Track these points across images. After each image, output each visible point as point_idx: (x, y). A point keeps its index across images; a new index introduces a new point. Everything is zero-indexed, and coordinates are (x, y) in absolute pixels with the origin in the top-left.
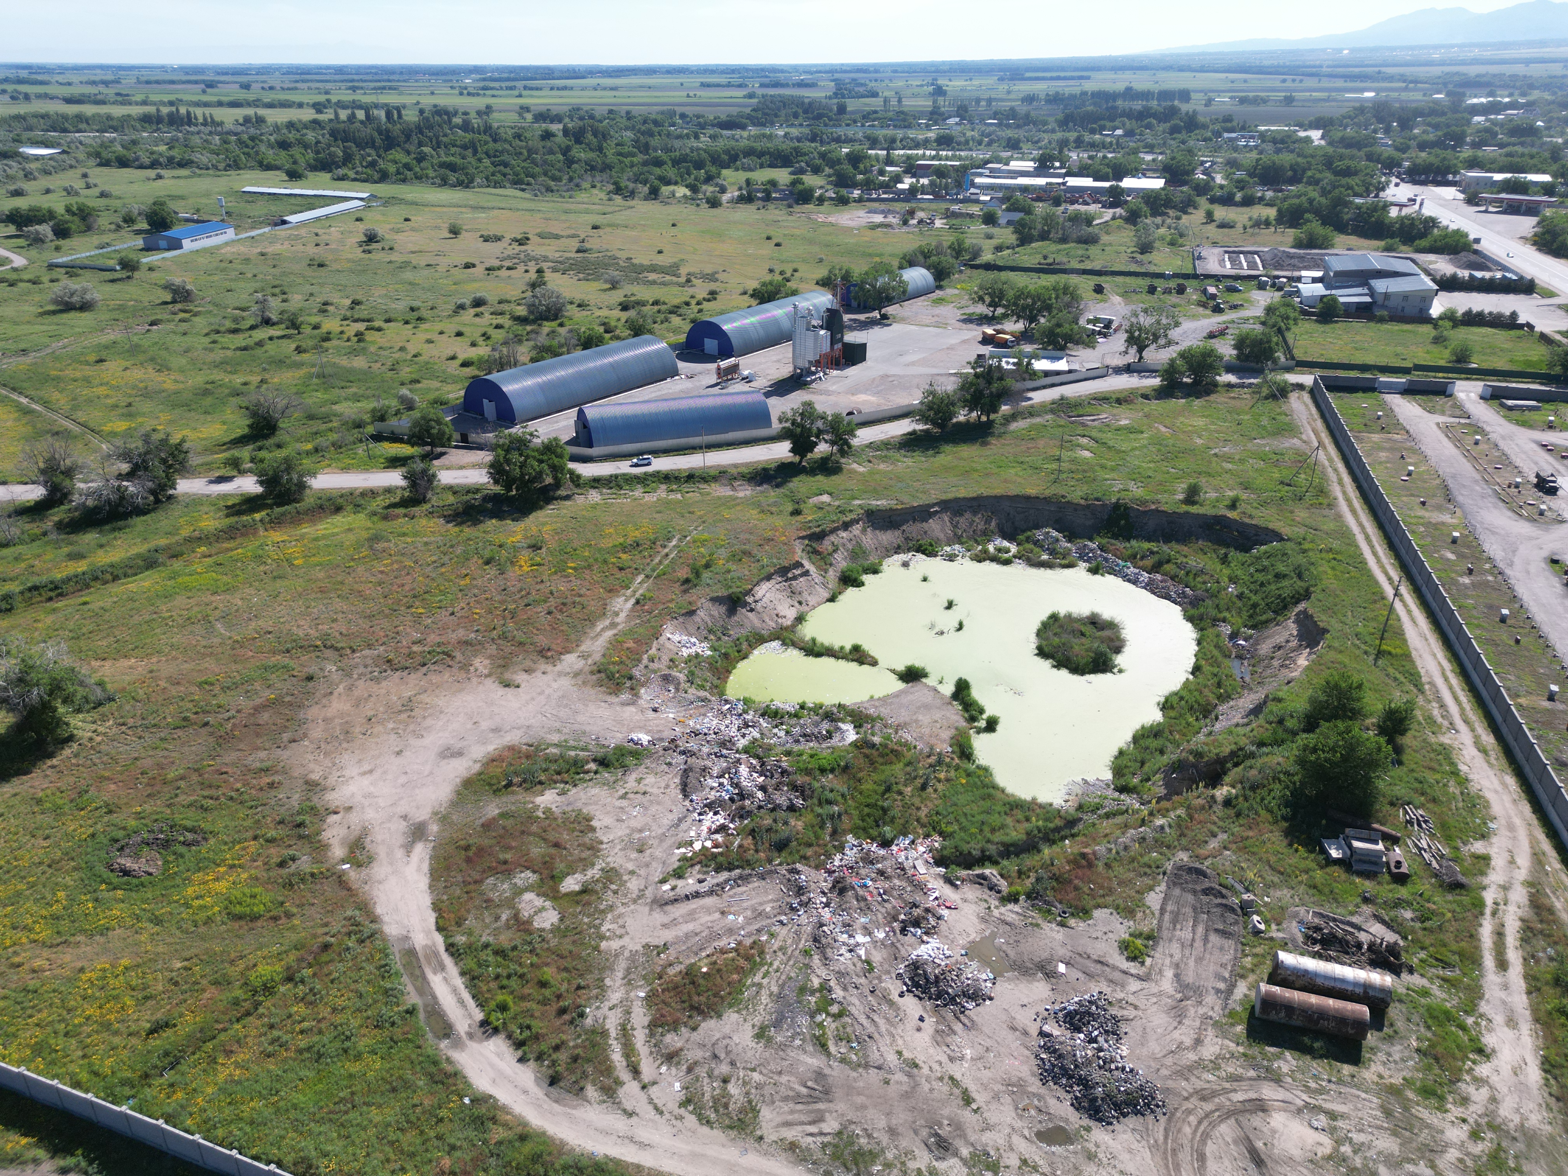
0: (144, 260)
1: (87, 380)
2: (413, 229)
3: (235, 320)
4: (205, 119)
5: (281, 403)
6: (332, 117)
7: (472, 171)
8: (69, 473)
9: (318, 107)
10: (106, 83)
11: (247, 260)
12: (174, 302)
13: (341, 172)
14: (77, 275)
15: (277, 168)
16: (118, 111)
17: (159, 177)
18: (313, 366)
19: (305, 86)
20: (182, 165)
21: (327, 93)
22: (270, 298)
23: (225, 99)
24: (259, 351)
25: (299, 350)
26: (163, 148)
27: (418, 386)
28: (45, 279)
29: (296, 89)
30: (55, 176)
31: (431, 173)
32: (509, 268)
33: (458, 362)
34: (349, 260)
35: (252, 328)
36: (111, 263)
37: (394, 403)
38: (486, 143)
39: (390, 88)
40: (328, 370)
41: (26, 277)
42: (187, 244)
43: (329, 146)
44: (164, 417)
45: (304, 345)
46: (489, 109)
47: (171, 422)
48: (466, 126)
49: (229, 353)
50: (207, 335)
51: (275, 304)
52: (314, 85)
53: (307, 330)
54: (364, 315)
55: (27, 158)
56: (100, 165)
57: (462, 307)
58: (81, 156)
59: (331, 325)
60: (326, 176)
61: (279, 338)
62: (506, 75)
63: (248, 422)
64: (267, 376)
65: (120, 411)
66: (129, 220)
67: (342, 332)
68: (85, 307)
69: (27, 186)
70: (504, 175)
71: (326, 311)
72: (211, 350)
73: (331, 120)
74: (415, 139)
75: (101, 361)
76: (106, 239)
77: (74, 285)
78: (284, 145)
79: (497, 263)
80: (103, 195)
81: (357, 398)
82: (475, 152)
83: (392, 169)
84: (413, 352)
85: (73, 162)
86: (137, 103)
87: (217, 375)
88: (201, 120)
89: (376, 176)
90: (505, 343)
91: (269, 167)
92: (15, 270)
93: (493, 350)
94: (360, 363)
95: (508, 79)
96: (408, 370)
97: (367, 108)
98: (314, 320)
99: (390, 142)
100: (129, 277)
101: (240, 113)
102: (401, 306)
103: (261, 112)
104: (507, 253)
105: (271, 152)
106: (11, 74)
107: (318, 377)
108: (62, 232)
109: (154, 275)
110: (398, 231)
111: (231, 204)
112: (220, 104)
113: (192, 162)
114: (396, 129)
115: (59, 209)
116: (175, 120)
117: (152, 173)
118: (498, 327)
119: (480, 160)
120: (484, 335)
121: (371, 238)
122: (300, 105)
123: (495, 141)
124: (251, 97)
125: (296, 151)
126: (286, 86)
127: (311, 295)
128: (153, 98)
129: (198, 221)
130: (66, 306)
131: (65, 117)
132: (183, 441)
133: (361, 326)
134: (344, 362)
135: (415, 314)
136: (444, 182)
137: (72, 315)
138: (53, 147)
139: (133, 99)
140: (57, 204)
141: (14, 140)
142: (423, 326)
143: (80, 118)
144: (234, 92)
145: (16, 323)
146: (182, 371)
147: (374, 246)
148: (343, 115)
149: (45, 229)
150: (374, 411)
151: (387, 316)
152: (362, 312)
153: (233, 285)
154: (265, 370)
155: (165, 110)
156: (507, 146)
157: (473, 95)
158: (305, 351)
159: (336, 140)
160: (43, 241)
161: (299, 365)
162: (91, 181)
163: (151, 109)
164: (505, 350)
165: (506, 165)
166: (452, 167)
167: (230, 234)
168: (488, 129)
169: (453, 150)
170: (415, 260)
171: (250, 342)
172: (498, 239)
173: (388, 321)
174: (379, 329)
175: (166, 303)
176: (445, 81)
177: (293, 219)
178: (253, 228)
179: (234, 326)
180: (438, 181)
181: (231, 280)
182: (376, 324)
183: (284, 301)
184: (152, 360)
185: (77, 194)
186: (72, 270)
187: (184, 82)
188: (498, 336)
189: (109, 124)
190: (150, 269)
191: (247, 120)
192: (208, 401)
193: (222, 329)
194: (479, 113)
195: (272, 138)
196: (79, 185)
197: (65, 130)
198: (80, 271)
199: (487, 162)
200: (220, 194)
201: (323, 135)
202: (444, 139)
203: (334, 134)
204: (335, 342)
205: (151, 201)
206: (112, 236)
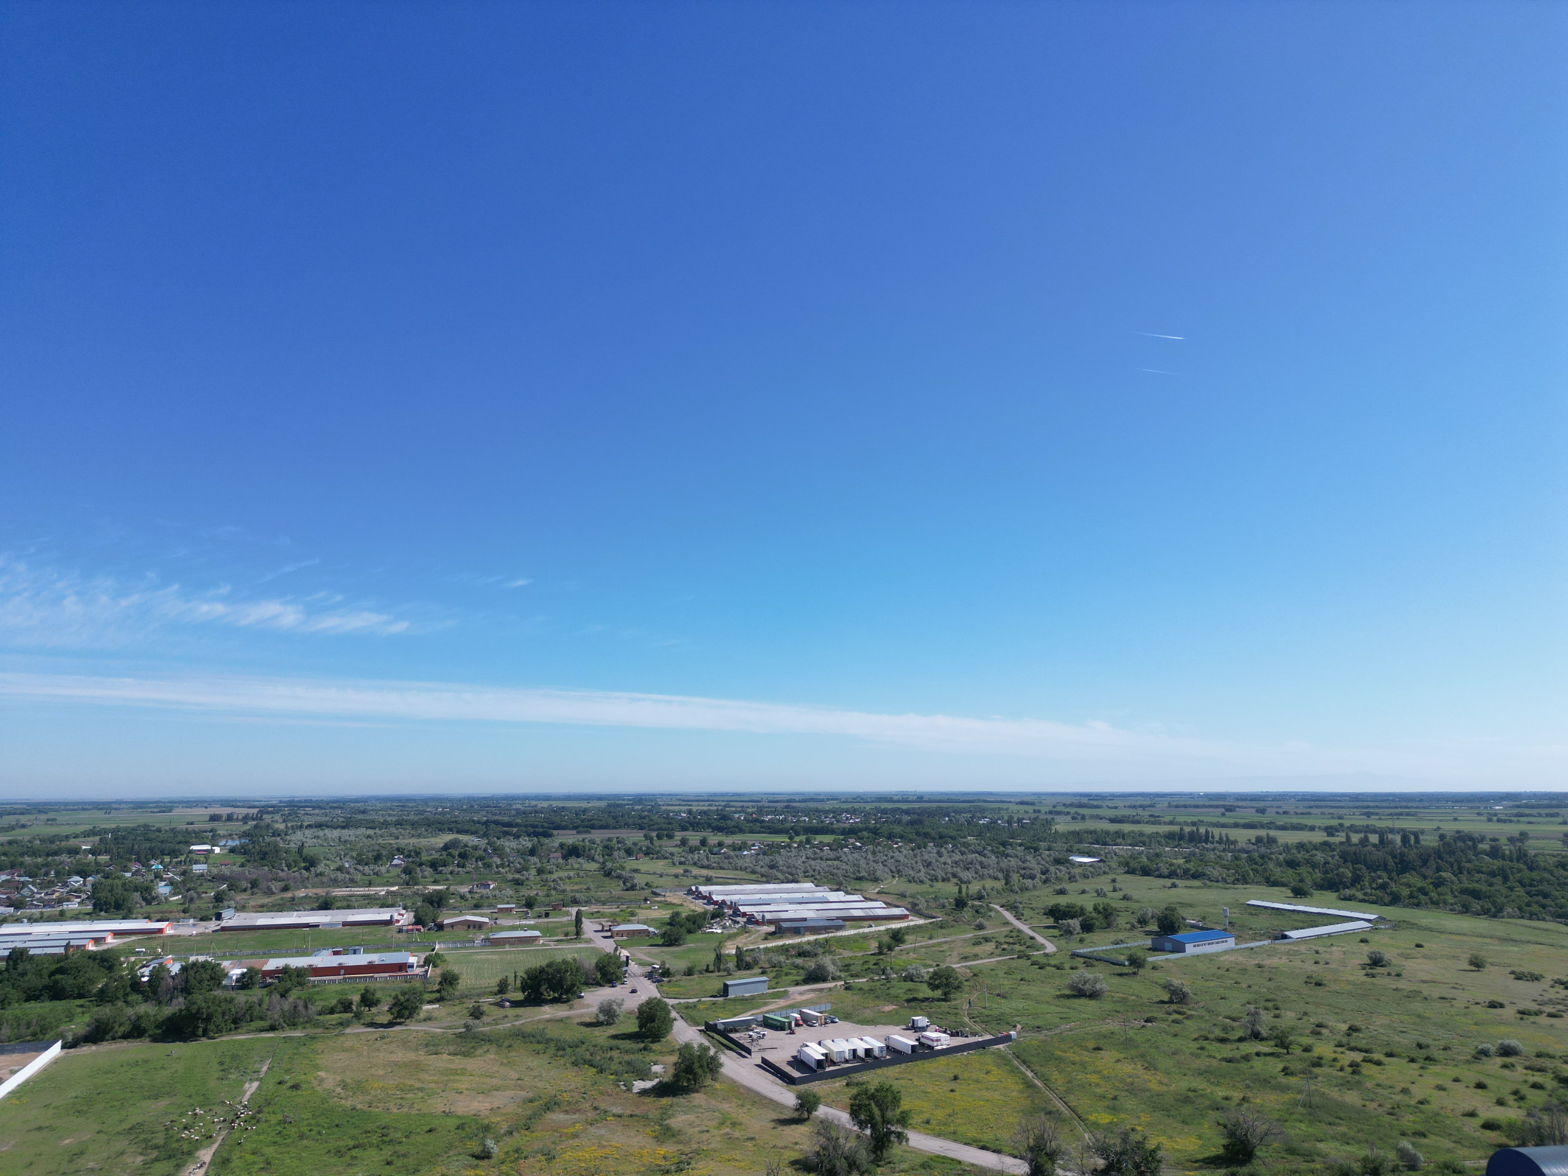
0: (1150, 959)
1: (1083, 1065)
2: (1425, 957)
3: (1225, 1029)
4: (1221, 838)
5: (1261, 1128)
6: (1344, 840)
7: (1500, 900)
8: (1052, 1156)
9: (1330, 831)
10: (1143, 807)
11: (1244, 971)
12: (1171, 1002)
13: (1348, 892)
14: (1092, 966)
15: (1283, 885)
16: (1149, 829)
17: (1174, 886)
18: (1300, 1092)
19: (1319, 811)
20: (1195, 876)
21: (1340, 818)
22: (1261, 1012)
23: (1242, 821)
24: (1244, 1066)
25: (1286, 1071)
26: (1181, 861)
27: (1423, 1141)
28: (1067, 966)
29: (1309, 814)
30: (1091, 880)
31: (1450, 899)
32: (1551, 1015)
33: (1478, 1121)
34: (1349, 982)
35: (1241, 1040)
36: (1122, 958)
37: (1391, 1156)
38: (1519, 871)
39: (1408, 814)
40: (1316, 1100)
41: (1052, 962)
42: (1190, 949)
43: (1339, 866)
44: (1145, 1118)
45: (1292, 1067)
46: (1524, 836)
47: (1149, 1125)
48: (1495, 852)
49: (1215, 1063)
50: (1196, 1039)
51: (1266, 1017)
52: (1326, 811)
53: (1298, 1051)
54: (1362, 1044)
55: (1073, 864)
56: (1127, 872)
57: (1485, 1053)
58: (1114, 865)
59: (1324, 1049)
60: (1332, 896)
61: (1265, 1055)
62: (1546, 802)
63: (1224, 1142)
64: (1250, 1095)
65: (1106, 1103)
66: (1143, 922)
67: (1335, 1060)
68: (1093, 995)
69: (1069, 887)
70: (1544, 907)
71: (1319, 1033)
72: (1198, 1056)
73: (1342, 843)
74: (1432, 864)
75: (1098, 1049)
76: (1121, 936)
77: (1088, 974)
78: (1292, 864)
79: (1534, 1007)
80: (1125, 898)
81: (1346, 1140)
82: (1506, 879)
83: (1405, 892)
84: (1420, 1097)
85: (1107, 870)
86: (1165, 823)
87: (1198, 1083)
88: (1217, 838)
89: (1387, 899)
90: (1547, 1109)
91: (1275, 884)
92: (1046, 955)
93: (1529, 1115)
94: (1352, 1098)
95: (1549, 806)
96: (1411, 1118)
97: (1381, 833)
98: (1306, 1041)
99: (1404, 866)
100: (1134, 973)
101: (1252, 834)
102: (1405, 1041)
103: (1273, 833)
104: (1547, 996)
105: (1279, 869)
106: (1075, 800)
107: (1304, 1105)
108: (1087, 927)
109: (1157, 974)
110: (1408, 957)
111: (1233, 914)
112: (1236, 825)
113: (1204, 875)
114: (1412, 855)
115: (1089, 908)
116: (1194, 838)
117: (1168, 882)
118: (1536, 1086)
119: (1511, 889)
120: (1515, 1093)
121: (1376, 962)
122: (1312, 828)
123: (1531, 869)
124: (1265, 819)
125: (1303, 870)
126: (1299, 811)
127: (1305, 1014)
128: (1180, 819)
129: (1202, 928)
130: (1080, 993)
131: (1107, 833)
132: (1158, 1148)
133: (1358, 1057)
134: (1334, 1094)
135: (1423, 1053)
136: (1466, 910)
137: (1083, 1001)
138: (1094, 857)
139: (1163, 819)
140: (1088, 903)
141: (1068, 850)
142: (1433, 1068)
143: (1119, 834)
144: (1251, 816)
145: (1038, 1002)
146: (1167, 1072)
147: (1379, 970)
148: (1355, 838)
149: (1075, 923)
150: (1365, 1160)
151: (1388, 1050)
152: (1359, 1040)
153: (1227, 994)
154: (1248, 1087)
155: (1187, 829)
156: (1546, 875)
157: (1505, 821)
158: (1292, 1074)
159: (1345, 861)
160: (1071, 933)
161: (1285, 1089)
162: (1117, 885)
163: (1176, 828)
164: (1546, 1119)
165: (1546, 896)
166: (1476, 894)
167: (1231, 943)
168: (1521, 856)
169: (1477, 876)
170: (1426, 990)
171: (1237, 1054)
172: (1535, 978)
173: (1390, 1055)
174: (1378, 1063)
175: (1162, 1002)
176: (1471, 808)
177: (1294, 934)
178: (1253, 940)
179: (1222, 1035)
180: (1458, 907)
181: (1225, 988)
182: (1376, 1056)
183: (1276, 1016)
184: (1143, 1056)
185: (1105, 895)
186: (1090, 960)
187: (1206, 807)
188: (1537, 1098)
189: (1138, 839)
190: (1154, 968)
191: (1259, 840)
192: (1188, 1110)
193: (1212, 1036)
194: (1511, 840)
195: (1281, 857)
196: (1107, 888)
197: (1105, 844)
198: (1095, 963)
199: (1520, 891)
200: (1226, 905)
201: (1333, 857)
202: (1468, 865)
203: (1344, 856)
204: (1325, 1070)
205: (1165, 906)
206: (1127, 934)
